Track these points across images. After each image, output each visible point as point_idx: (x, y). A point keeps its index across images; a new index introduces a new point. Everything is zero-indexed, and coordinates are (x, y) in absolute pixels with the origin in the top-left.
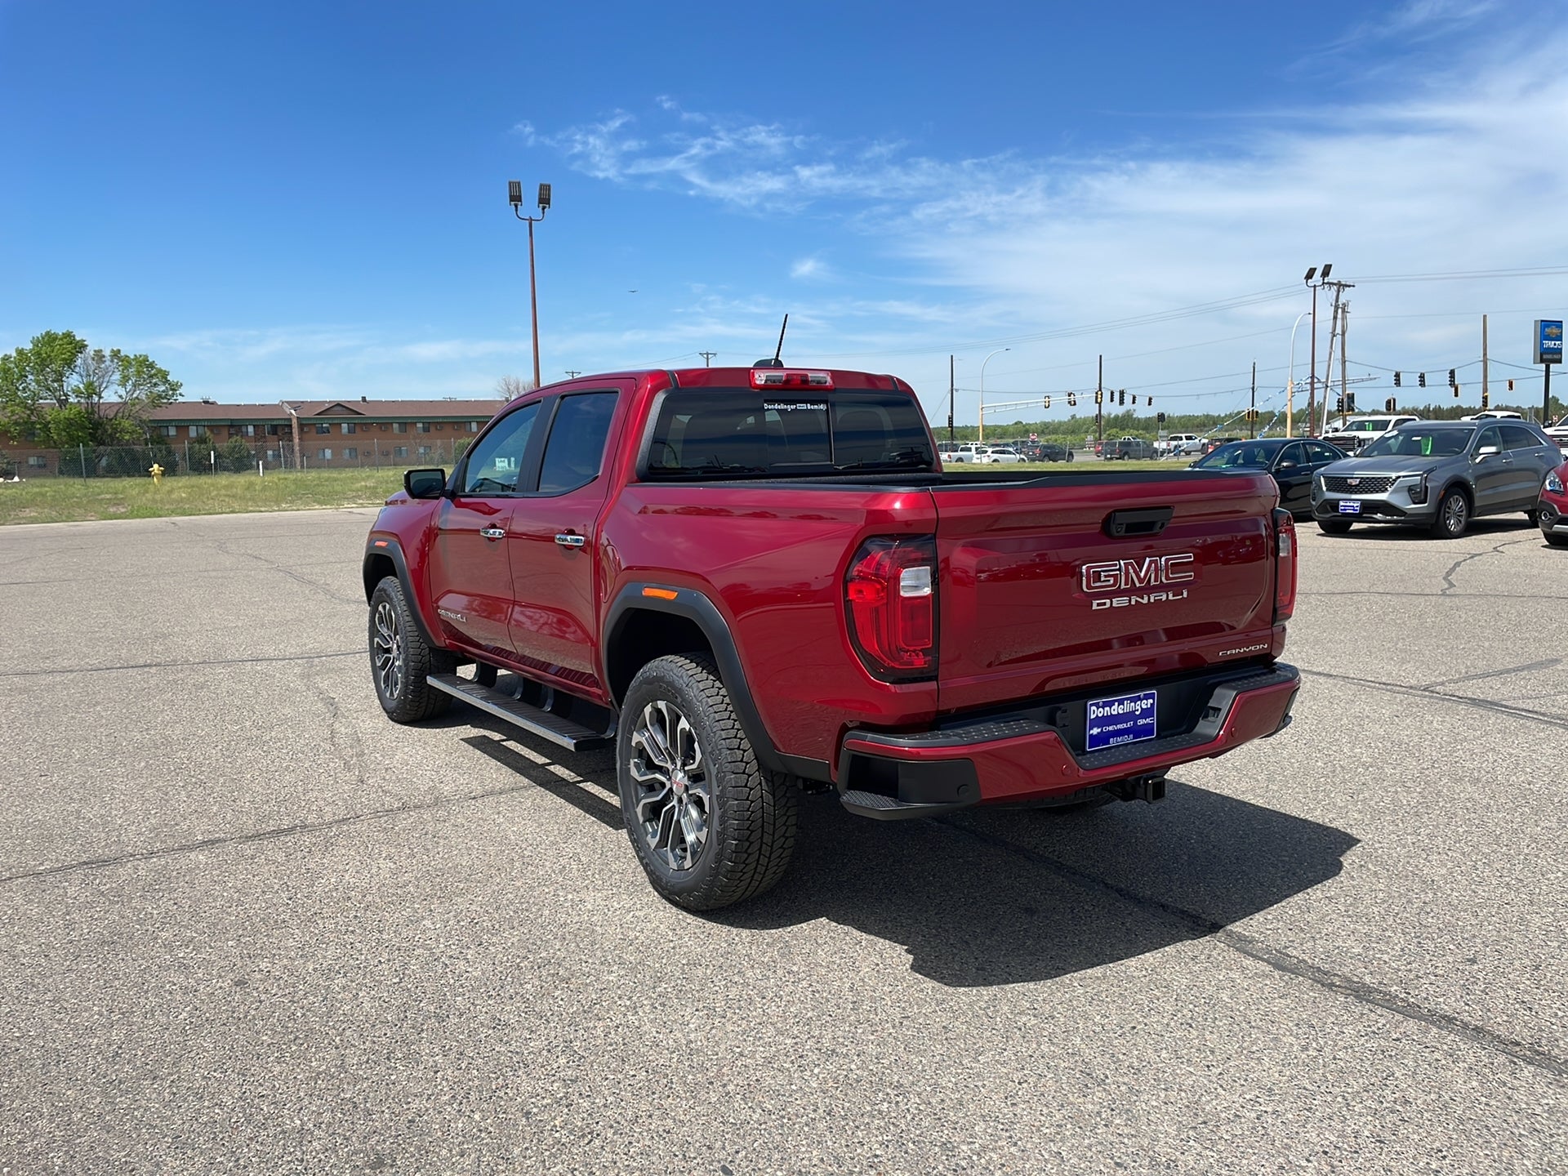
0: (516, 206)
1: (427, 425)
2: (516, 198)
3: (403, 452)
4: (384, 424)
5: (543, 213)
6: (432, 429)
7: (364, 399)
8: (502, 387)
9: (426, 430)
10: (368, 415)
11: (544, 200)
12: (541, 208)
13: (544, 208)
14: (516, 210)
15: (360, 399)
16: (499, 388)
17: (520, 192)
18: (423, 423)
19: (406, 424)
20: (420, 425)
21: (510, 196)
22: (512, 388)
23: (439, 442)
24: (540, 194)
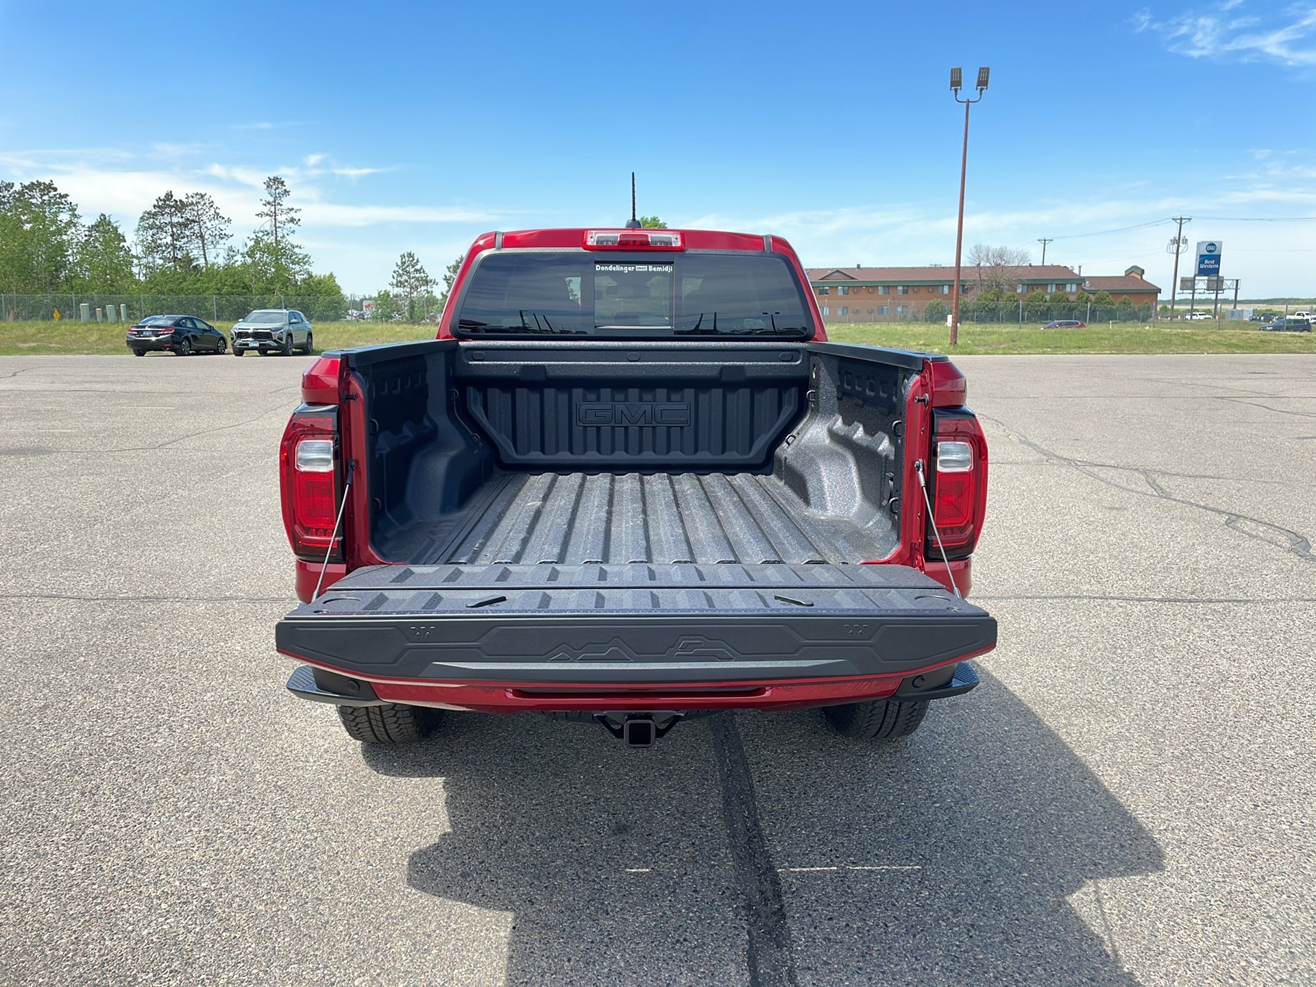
0: (956, 90)
1: (906, 288)
2: (956, 83)
3: (885, 311)
4: (872, 287)
5: (981, 94)
6: (910, 290)
7: (858, 266)
8: (973, 254)
9: (905, 292)
10: (860, 279)
11: (983, 83)
12: (979, 91)
13: (981, 90)
14: (956, 94)
15: (856, 266)
16: (970, 256)
17: (960, 77)
18: (903, 286)
19: (889, 287)
20: (900, 288)
21: (952, 82)
22: (982, 255)
23: (913, 303)
24: (979, 78)
